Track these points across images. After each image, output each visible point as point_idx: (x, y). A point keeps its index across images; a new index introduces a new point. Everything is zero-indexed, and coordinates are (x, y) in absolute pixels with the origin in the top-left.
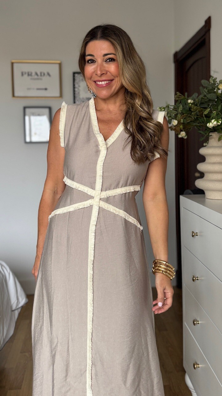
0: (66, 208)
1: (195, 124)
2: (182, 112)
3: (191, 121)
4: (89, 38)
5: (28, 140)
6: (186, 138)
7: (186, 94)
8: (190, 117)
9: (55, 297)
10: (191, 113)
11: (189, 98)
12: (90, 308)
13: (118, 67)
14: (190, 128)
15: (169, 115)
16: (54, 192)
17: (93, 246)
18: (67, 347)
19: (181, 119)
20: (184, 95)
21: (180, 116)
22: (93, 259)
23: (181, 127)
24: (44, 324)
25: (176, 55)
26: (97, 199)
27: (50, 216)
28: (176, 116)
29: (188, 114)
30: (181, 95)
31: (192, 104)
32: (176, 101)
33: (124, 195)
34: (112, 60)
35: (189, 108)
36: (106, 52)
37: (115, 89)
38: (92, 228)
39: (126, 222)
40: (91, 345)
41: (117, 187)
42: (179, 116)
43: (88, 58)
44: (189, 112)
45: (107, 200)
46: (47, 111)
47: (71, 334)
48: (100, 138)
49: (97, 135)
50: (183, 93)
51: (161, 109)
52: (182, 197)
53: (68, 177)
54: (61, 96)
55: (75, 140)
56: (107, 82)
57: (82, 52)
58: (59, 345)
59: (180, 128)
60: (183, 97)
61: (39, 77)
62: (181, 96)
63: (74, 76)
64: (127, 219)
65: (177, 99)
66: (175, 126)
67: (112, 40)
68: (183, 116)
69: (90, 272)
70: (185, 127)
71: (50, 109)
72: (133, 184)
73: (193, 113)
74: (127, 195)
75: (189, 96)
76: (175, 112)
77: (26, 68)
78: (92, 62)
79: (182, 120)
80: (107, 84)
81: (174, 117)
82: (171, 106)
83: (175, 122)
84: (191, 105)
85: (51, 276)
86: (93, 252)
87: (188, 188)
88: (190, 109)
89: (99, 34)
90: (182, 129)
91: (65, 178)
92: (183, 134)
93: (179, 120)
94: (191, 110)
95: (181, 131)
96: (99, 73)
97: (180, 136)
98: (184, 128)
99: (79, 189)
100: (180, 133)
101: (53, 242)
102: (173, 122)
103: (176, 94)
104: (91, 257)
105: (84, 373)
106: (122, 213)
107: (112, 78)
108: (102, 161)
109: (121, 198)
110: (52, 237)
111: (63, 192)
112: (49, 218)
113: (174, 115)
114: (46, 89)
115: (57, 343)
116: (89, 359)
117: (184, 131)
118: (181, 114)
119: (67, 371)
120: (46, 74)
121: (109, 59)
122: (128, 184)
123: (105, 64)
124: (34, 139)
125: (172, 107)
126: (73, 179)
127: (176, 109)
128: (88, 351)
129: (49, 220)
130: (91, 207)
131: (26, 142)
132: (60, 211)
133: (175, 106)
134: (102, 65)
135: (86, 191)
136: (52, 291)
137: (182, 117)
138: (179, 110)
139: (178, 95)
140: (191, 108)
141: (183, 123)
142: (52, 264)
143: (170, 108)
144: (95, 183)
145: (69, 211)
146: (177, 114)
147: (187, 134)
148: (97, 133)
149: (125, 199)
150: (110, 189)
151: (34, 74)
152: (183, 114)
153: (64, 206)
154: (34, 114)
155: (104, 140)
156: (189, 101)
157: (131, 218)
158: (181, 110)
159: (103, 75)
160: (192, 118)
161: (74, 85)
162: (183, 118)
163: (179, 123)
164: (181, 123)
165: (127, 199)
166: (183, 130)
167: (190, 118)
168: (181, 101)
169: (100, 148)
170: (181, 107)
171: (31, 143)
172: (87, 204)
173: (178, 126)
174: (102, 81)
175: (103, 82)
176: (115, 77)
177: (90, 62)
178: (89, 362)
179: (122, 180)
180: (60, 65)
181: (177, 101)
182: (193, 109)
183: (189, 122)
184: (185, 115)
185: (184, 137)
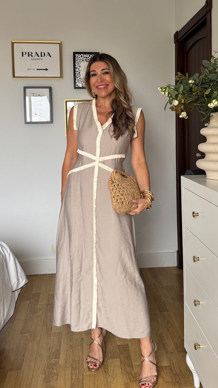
0: (79, 168)
1: (196, 104)
2: (183, 93)
3: (192, 102)
4: (92, 61)
5: (28, 120)
7: (187, 74)
8: (190, 97)
10: (192, 93)
11: (190, 78)
14: (191, 109)
15: (170, 95)
16: (71, 159)
17: (96, 191)
18: (81, 253)
20: (185, 76)
21: (181, 96)
23: (182, 107)
24: (65, 241)
25: (176, 35)
26: (97, 162)
27: (69, 174)
28: (177, 96)
29: (189, 94)
30: (182, 75)
31: (192, 84)
32: (177, 82)
33: (114, 159)
34: (107, 73)
35: (190, 88)
36: (103, 68)
37: (110, 90)
38: (95, 180)
41: (110, 154)
42: (180, 96)
43: (92, 73)
44: (190, 92)
45: (104, 162)
46: (48, 90)
47: (84, 244)
48: (98, 124)
49: (96, 122)
50: (184, 73)
51: (162, 89)
52: (182, 177)
53: (79, 149)
54: (61, 76)
55: (83, 126)
56: (105, 86)
57: (88, 70)
59: (181, 109)
60: (184, 77)
61: (40, 57)
63: (74, 57)
65: (178, 79)
66: (176, 106)
67: (106, 61)
68: (183, 96)
69: (95, 206)
70: (186, 107)
71: (50, 89)
72: (120, 153)
73: (194, 93)
74: (116, 160)
76: (176, 93)
77: (27, 48)
78: (94, 76)
79: (183, 100)
80: (104, 87)
81: (174, 97)
82: (172, 86)
83: (176, 103)
85: (71, 210)
86: (96, 194)
87: (189, 169)
89: (98, 58)
91: (78, 150)
92: (183, 114)
93: (180, 101)
94: (192, 91)
95: (182, 111)
96: (99, 81)
97: (181, 116)
99: (87, 156)
100: (181, 113)
101: (71, 189)
102: (174, 102)
103: (176, 74)
104: (95, 198)
105: (92, 268)
107: (107, 83)
108: (99, 138)
109: (113, 161)
110: (71, 186)
111: (77, 159)
112: (68, 175)
113: (174, 95)
114: (46, 70)
115: (75, 251)
118: (182, 94)
120: (46, 54)
121: (105, 72)
122: (117, 153)
123: (102, 75)
124: (34, 120)
125: (173, 87)
126: (82, 150)
127: (177, 89)
128: (94, 254)
129: (68, 176)
130: (94, 167)
131: (26, 123)
132: (75, 170)
133: (176, 86)
134: (101, 76)
135: (90, 157)
136: (72, 219)
137: (182, 97)
138: (180, 90)
139: (178, 75)
140: (192, 88)
141: (184, 104)
142: (72, 202)
143: (171, 88)
144: (95, 152)
145: (80, 170)
146: (178, 94)
147: (188, 114)
148: (96, 121)
149: (115, 162)
150: (105, 156)
151: (34, 54)
152: (184, 94)
153: (78, 167)
154: (34, 95)
155: (100, 125)
156: (190, 81)
158: (182, 90)
159: (102, 82)
160: (193, 98)
161: (74, 65)
162: (184, 98)
163: (180, 102)
164: (182, 103)
165: (116, 163)
166: (184, 110)
168: (182, 81)
169: (99, 130)
170: (182, 87)
171: (31, 123)
172: (91, 165)
173: (179, 107)
174: (101, 86)
176: (109, 83)
178: (95, 261)
179: (113, 150)
180: (60, 45)
182: (194, 89)
183: (190, 102)
184: (186, 95)
185: (184, 118)
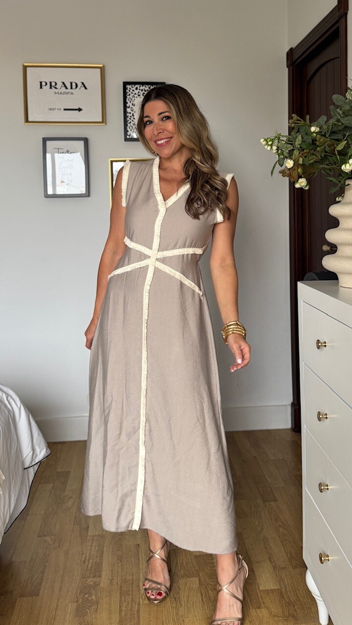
0: (124, 268)
1: (321, 166)
2: (300, 147)
3: (316, 162)
5: (50, 192)
6: (307, 188)
7: (308, 117)
8: (313, 154)
9: (110, 356)
11: (312, 124)
12: (144, 366)
13: (174, 124)
14: (314, 173)
15: (279, 152)
16: (114, 253)
18: (121, 405)
19: (299, 157)
20: (305, 120)
21: (298, 153)
22: (147, 318)
23: (300, 170)
25: (290, 53)
26: (153, 259)
27: (110, 276)
28: (291, 153)
29: (311, 150)
30: (300, 119)
31: (316, 133)
32: (291, 129)
33: (181, 256)
34: (168, 118)
35: (313, 140)
36: (160, 111)
37: (176, 146)
38: (147, 288)
39: (182, 284)
40: (145, 401)
41: (174, 248)
42: (296, 153)
43: (146, 119)
44: (312, 147)
45: (163, 260)
46: (82, 143)
48: (159, 197)
49: (156, 195)
50: (302, 116)
51: (267, 142)
52: (300, 285)
53: (128, 237)
54: (104, 120)
55: (135, 200)
56: (166, 140)
58: (113, 402)
59: (299, 173)
60: (302, 122)
61: (69, 90)
62: (300, 121)
63: (125, 89)
64: (183, 281)
65: (293, 125)
66: (289, 169)
67: (165, 99)
68: (302, 153)
69: (144, 331)
70: (306, 171)
71: (86, 141)
73: (318, 149)
74: (185, 257)
75: (312, 121)
76: (290, 147)
77: (48, 75)
79: (301, 159)
80: (166, 142)
81: (287, 155)
82: (283, 136)
83: (289, 164)
84: (315, 135)
85: (107, 335)
87: (310, 271)
88: (314, 142)
90: (301, 174)
91: (126, 238)
92: (301, 183)
93: (296, 160)
94: (315, 144)
95: (300, 177)
97: (297, 186)
98: (303, 173)
99: (137, 249)
100: (298, 181)
101: (110, 302)
102: (286, 162)
103: (290, 118)
105: (137, 430)
106: (178, 275)
107: (171, 135)
108: (160, 222)
109: (179, 259)
110: (110, 297)
111: (123, 253)
113: (287, 152)
114: (80, 110)
115: (112, 402)
116: (143, 416)
117: (304, 177)
118: (299, 150)
119: (121, 429)
120: (80, 85)
121: (165, 117)
122: (187, 245)
123: (162, 123)
124: (59, 191)
125: (285, 139)
127: (292, 142)
128: (142, 408)
131: (47, 196)
133: (290, 136)
135: (142, 251)
136: (108, 350)
137: (300, 155)
138: (296, 143)
139: (294, 118)
140: (316, 140)
141: (303, 165)
143: (281, 141)
144: (152, 243)
145: (126, 271)
146: (293, 150)
147: (309, 182)
148: (157, 192)
150: (167, 250)
151: (59, 85)
152: (303, 150)
153: (122, 266)
154: (59, 151)
155: (163, 199)
156: (313, 129)
157: (187, 281)
158: (299, 143)
159: (161, 134)
160: (317, 157)
161: (125, 103)
162: (303, 156)
163: (296, 163)
164: (300, 164)
167: (314, 157)
168: (299, 128)
169: (159, 208)
170: (300, 137)
171: (55, 196)
172: (142, 264)
173: (294, 170)
174: (160, 140)
175: (162, 141)
176: (173, 134)
177: (148, 123)
178: (143, 419)
179: (180, 240)
180: (102, 70)
181: (293, 128)
182: (319, 141)
183: (312, 163)
184: (305, 151)
185: (303, 188)
